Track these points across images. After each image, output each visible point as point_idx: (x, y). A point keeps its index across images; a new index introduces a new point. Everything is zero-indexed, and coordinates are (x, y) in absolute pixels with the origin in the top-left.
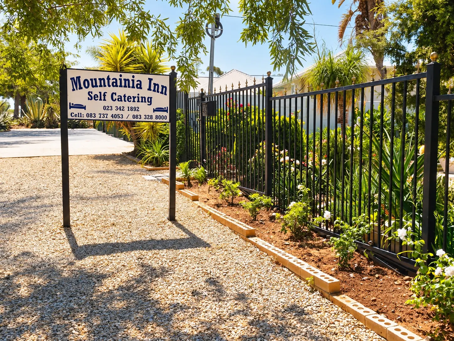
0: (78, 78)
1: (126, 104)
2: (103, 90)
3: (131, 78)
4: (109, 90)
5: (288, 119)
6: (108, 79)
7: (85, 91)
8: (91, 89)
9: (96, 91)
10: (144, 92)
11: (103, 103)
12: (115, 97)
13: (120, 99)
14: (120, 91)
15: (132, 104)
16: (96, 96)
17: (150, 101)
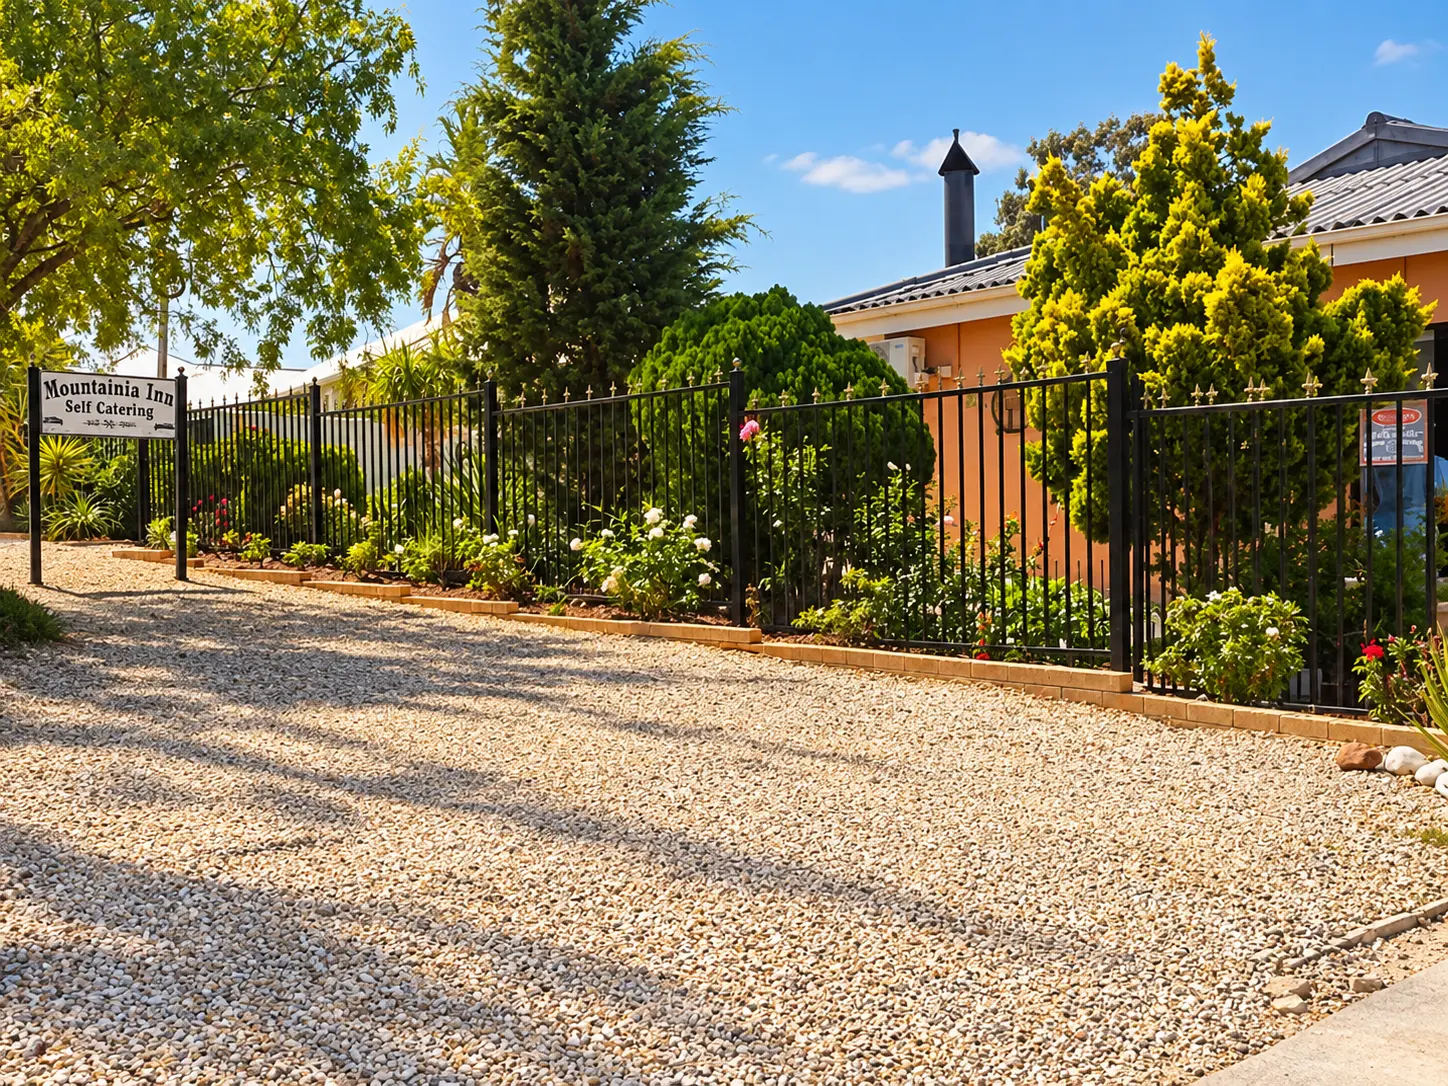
0: (54, 382)
1: (117, 418)
2: (86, 398)
3: (124, 385)
4: (95, 398)
5: (337, 451)
6: (94, 384)
7: (63, 399)
8: (70, 396)
9: (77, 400)
10: (142, 402)
11: (85, 417)
12: (102, 408)
13: (109, 411)
14: (109, 400)
15: (126, 418)
16: (77, 406)
17: (150, 415)
